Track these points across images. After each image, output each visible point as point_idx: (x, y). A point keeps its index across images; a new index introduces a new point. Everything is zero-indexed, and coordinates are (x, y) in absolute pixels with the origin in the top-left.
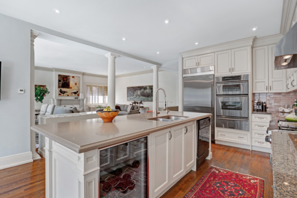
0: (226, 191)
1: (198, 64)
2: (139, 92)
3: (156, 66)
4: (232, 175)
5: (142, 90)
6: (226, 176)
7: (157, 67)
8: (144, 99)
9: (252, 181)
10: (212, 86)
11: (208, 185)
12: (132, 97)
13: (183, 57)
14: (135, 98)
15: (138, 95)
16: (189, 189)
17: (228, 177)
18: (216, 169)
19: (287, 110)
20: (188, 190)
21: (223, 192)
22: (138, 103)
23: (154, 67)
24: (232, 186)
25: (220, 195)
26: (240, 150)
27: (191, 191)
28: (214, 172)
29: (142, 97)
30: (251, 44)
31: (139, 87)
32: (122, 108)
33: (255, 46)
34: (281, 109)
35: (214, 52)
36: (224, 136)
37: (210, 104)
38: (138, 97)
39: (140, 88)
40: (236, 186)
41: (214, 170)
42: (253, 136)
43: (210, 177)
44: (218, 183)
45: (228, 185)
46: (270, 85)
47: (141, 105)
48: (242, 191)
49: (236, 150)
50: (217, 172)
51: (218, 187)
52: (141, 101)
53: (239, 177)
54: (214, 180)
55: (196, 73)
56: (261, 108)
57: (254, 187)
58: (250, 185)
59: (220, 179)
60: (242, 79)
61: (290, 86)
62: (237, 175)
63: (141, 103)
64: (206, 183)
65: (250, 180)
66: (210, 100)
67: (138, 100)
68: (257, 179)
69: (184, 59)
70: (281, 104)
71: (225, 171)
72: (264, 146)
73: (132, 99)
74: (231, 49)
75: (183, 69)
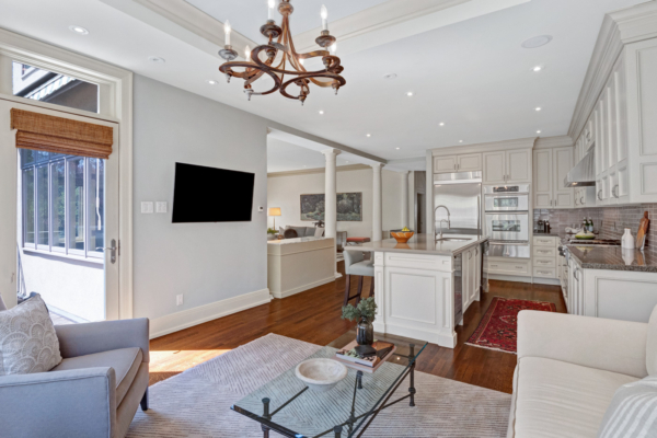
1: (457, 167)
3: (379, 164)
7: (381, 165)
10: (478, 198)
13: (433, 155)
14: (318, 214)
18: (501, 298)
23: (375, 165)
30: (532, 145)
32: (299, 233)
33: (539, 146)
34: (568, 230)
35: (482, 153)
37: (476, 224)
41: (499, 299)
46: (555, 198)
50: (504, 300)
56: (543, 228)
60: (520, 191)
61: (578, 202)
66: (476, 218)
69: (435, 158)
70: (568, 223)
72: (549, 275)
73: (312, 217)
74: (505, 150)
75: (433, 173)
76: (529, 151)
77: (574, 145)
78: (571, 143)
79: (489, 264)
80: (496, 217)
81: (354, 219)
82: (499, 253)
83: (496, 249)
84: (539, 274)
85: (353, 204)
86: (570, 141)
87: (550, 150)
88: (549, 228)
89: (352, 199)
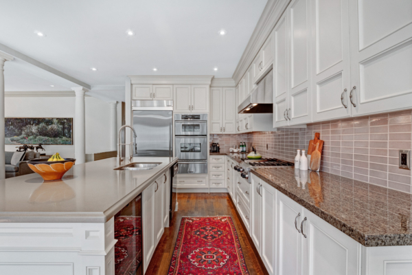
0: (207, 236)
1: (153, 95)
2: (34, 129)
3: (81, 88)
4: (205, 220)
5: (42, 125)
6: (200, 222)
7: (83, 89)
8: (46, 140)
9: (223, 220)
10: (170, 123)
11: (189, 237)
12: (15, 137)
13: (132, 82)
14: (24, 138)
15: (33, 134)
16: (173, 246)
17: (202, 223)
18: (188, 219)
19: (235, 151)
20: (172, 249)
21: (206, 238)
22: (32, 148)
23: (78, 90)
24: (210, 230)
25: (204, 241)
26: (200, 195)
27: (176, 248)
28: (188, 222)
29: (41, 137)
30: (210, 83)
31: (34, 119)
33: (214, 85)
34: (231, 150)
35: (173, 85)
36: (184, 183)
37: (168, 146)
38: (31, 137)
39: (37, 121)
40: (213, 229)
41: (186, 220)
42: (211, 178)
43: (187, 229)
44: (197, 231)
45: (206, 230)
46: (224, 126)
47: (40, 151)
48: (220, 231)
49: (197, 196)
50: (191, 221)
51: (198, 235)
52: (40, 145)
53: (212, 220)
54: (192, 229)
55: (153, 106)
56: (215, 149)
57: (226, 225)
58: (222, 224)
59: (197, 227)
60: (201, 119)
62: (209, 219)
63: (40, 147)
64: (186, 236)
65: (221, 219)
66: (168, 141)
67: (32, 142)
68: (225, 218)
69: (134, 86)
70: (231, 144)
71: (198, 218)
72: (220, 186)
73: (17, 141)
74: (191, 84)
75: (132, 99)
76: (208, 87)
77: (237, 86)
78: (234, 85)
79: (178, 180)
80: (183, 140)
81: (64, 143)
82: (186, 171)
83: (183, 167)
84: (214, 186)
85: (64, 128)
86: (233, 83)
87: (221, 89)
88: (218, 148)
89: (63, 124)
